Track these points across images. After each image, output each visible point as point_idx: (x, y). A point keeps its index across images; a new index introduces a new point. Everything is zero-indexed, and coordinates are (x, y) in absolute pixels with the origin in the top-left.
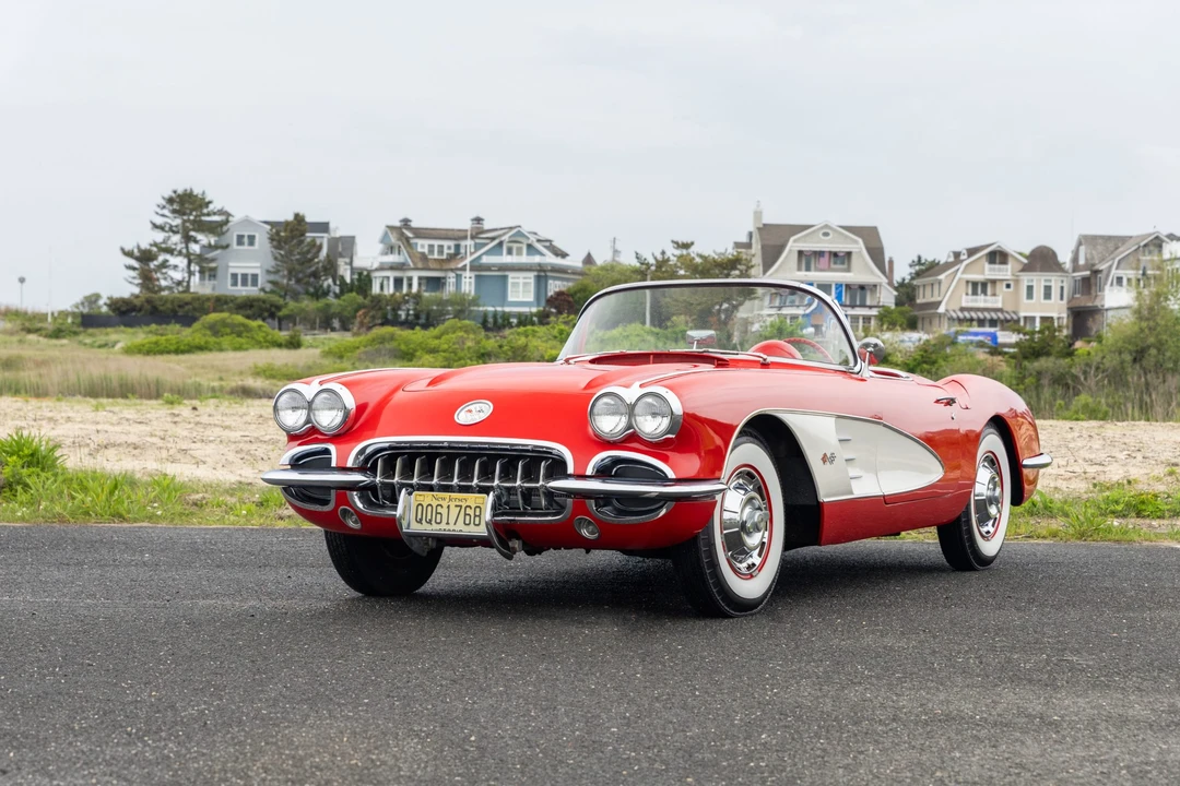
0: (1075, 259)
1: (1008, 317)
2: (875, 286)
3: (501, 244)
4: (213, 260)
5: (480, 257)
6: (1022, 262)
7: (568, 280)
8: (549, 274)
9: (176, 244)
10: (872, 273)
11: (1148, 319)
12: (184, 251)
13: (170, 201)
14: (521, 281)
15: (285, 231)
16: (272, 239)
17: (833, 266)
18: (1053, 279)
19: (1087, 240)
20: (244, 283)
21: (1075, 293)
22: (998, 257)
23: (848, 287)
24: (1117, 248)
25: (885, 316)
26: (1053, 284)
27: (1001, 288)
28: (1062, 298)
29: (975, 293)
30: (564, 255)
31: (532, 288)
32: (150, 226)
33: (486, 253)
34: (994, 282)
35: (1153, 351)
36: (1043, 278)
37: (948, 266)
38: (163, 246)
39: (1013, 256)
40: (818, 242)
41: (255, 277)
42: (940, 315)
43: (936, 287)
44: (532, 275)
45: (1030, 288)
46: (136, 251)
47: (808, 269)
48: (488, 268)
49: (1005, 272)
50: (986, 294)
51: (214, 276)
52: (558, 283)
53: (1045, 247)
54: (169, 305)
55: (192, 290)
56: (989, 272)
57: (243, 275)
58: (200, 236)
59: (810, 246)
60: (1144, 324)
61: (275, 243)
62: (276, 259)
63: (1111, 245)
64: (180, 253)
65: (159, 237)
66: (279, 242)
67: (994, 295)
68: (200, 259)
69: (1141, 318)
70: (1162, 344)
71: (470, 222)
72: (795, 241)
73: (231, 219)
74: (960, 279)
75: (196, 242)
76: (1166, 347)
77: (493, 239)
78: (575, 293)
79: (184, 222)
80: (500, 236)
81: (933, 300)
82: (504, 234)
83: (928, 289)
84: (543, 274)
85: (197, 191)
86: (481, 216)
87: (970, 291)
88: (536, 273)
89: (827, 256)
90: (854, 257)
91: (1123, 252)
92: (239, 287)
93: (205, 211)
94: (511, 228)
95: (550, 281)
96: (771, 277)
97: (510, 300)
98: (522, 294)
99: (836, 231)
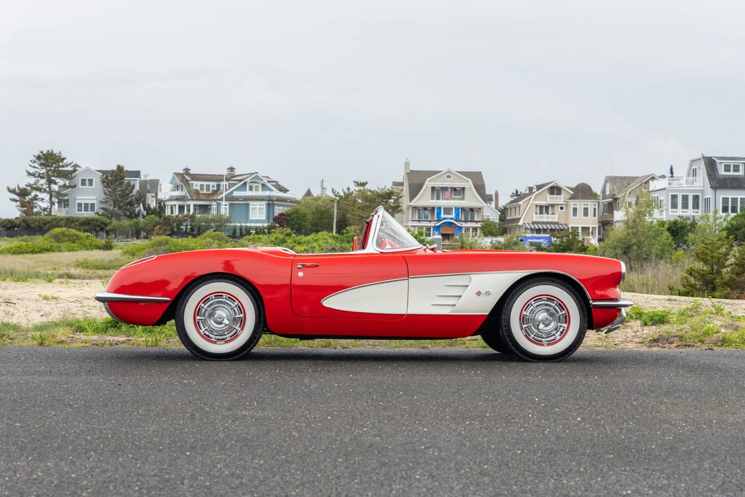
0: (604, 191)
1: (562, 228)
2: (480, 209)
3: (245, 184)
4: (66, 195)
5: (232, 192)
6: (570, 193)
7: (286, 206)
8: (275, 202)
9: (42, 185)
11: (632, 228)
12: (47, 189)
13: (39, 158)
14: (258, 207)
15: (112, 176)
16: (103, 182)
17: (453, 196)
18: (589, 203)
19: (611, 180)
20: (86, 209)
21: (604, 212)
22: (555, 190)
23: (463, 209)
24: (629, 184)
25: (486, 228)
26: (589, 207)
27: (557, 209)
28: (595, 216)
29: (541, 213)
30: (286, 191)
31: (264, 211)
32: (26, 173)
34: (553, 206)
35: (635, 248)
36: (583, 203)
37: (525, 196)
38: (35, 186)
39: (564, 190)
40: (444, 182)
41: (93, 205)
42: (520, 227)
43: (517, 209)
44: (264, 203)
45: (575, 210)
46: (17, 189)
47: (438, 199)
48: (237, 199)
49: (559, 200)
50: (548, 214)
51: (68, 205)
52: (281, 208)
53: (584, 184)
54: (37, 223)
55: (53, 214)
56: (549, 199)
57: (85, 204)
58: (58, 180)
59: (438, 184)
60: (630, 231)
61: (105, 184)
62: (105, 194)
63: (625, 182)
64: (45, 191)
65: (32, 180)
66: (108, 183)
67: (553, 214)
68: (58, 194)
69: (628, 227)
70: (641, 243)
71: (227, 171)
72: (429, 181)
73: (77, 168)
74: (532, 204)
75: (55, 183)
76: (643, 245)
77: (240, 181)
78: (291, 214)
79: (48, 171)
80: (245, 179)
81: (515, 217)
82: (247, 178)
83: (513, 211)
84: (271, 202)
85: (56, 151)
86: (233, 166)
87: (538, 212)
88: (267, 202)
89: (449, 190)
90: (466, 191)
91: (633, 186)
92: (83, 212)
93: (61, 164)
94: (252, 174)
95: (276, 207)
96: (416, 202)
97: (251, 218)
98: (258, 215)
99: (455, 174)
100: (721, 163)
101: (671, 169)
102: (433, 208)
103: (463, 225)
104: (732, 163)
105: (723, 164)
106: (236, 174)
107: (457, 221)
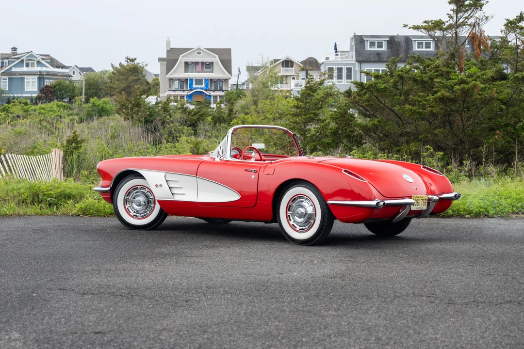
2: (226, 80)
3: (22, 61)
5: (11, 68)
6: (301, 66)
7: (51, 79)
8: (45, 77)
10: (224, 73)
14: (31, 80)
17: (205, 70)
18: (315, 74)
23: (211, 80)
27: (290, 79)
31: (36, 84)
33: (14, 66)
34: (286, 76)
39: (295, 63)
40: (195, 58)
44: (36, 77)
47: (191, 72)
48: (15, 74)
49: (291, 71)
50: (282, 83)
52: (52, 81)
53: (312, 58)
56: (284, 71)
59: (190, 59)
67: (287, 83)
71: (11, 50)
72: (183, 57)
77: (18, 58)
78: (55, 86)
80: (22, 57)
82: (25, 55)
84: (42, 76)
86: (16, 47)
88: (38, 76)
89: (200, 64)
90: (214, 63)
94: (28, 53)
95: (46, 80)
96: (171, 75)
97: (26, 90)
98: (31, 87)
99: (204, 51)
100: (367, 40)
101: (336, 46)
102: (187, 80)
103: (211, 94)
104: (376, 40)
105: (369, 42)
106: (18, 53)
107: (206, 90)
